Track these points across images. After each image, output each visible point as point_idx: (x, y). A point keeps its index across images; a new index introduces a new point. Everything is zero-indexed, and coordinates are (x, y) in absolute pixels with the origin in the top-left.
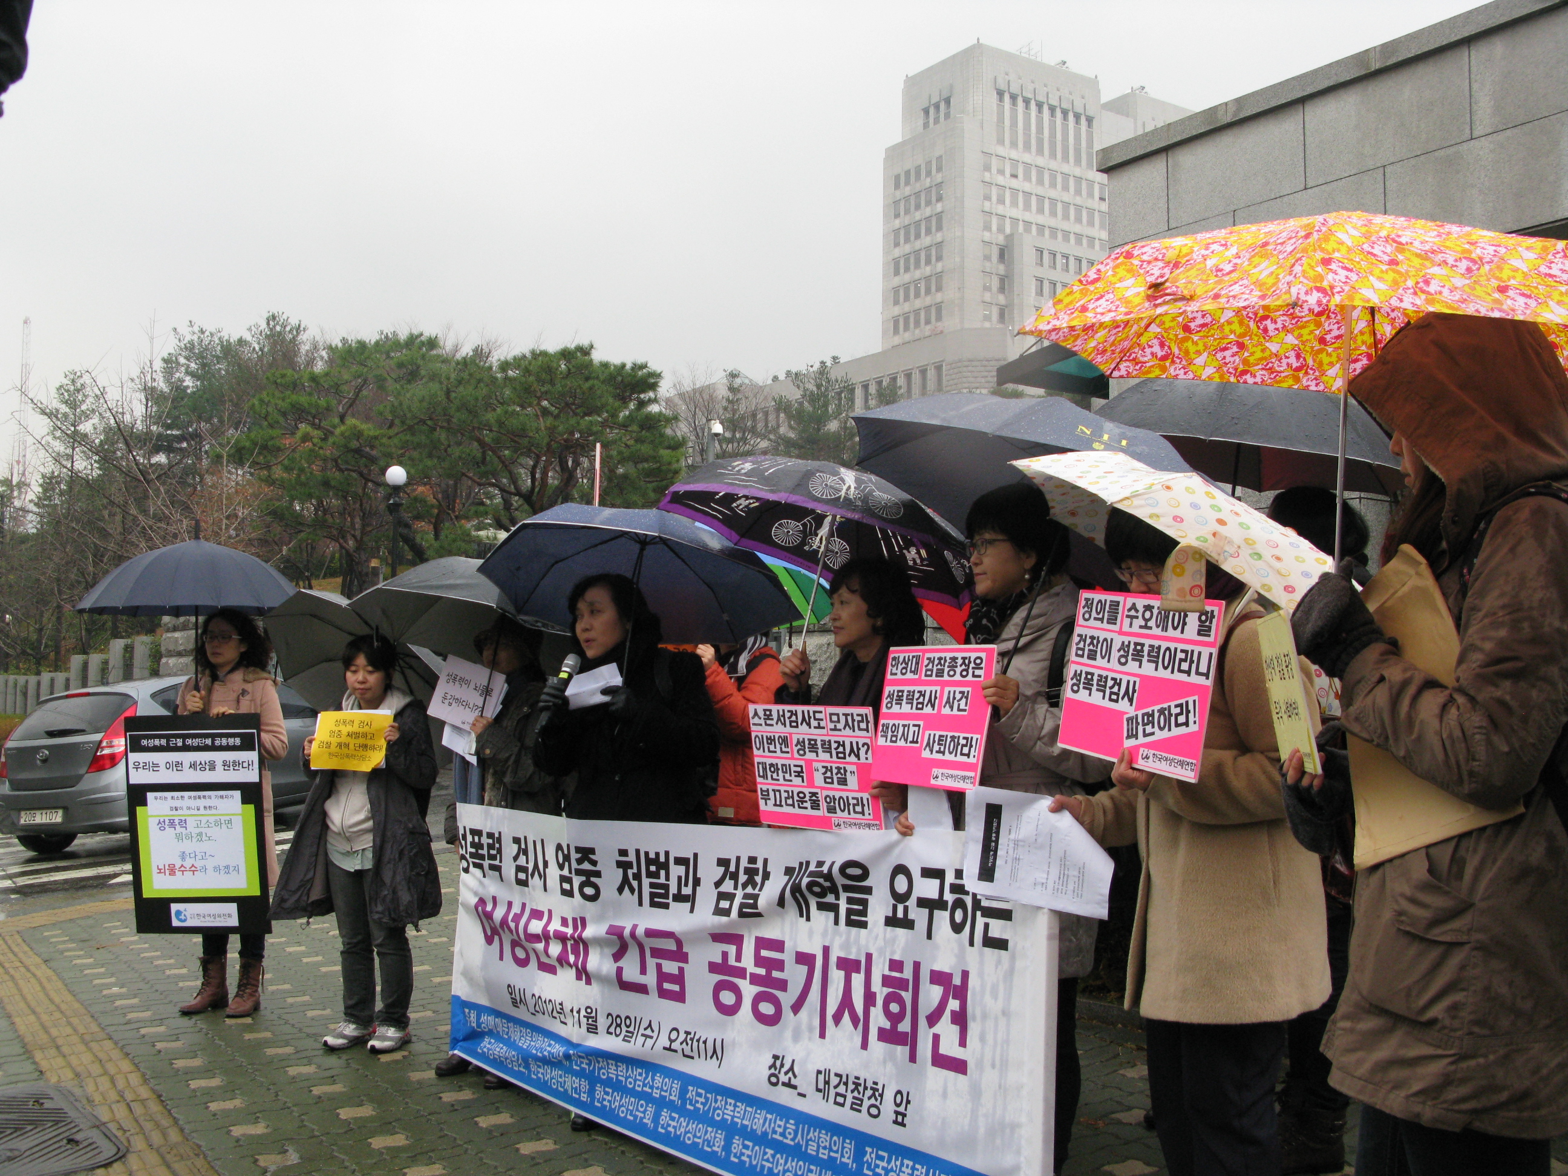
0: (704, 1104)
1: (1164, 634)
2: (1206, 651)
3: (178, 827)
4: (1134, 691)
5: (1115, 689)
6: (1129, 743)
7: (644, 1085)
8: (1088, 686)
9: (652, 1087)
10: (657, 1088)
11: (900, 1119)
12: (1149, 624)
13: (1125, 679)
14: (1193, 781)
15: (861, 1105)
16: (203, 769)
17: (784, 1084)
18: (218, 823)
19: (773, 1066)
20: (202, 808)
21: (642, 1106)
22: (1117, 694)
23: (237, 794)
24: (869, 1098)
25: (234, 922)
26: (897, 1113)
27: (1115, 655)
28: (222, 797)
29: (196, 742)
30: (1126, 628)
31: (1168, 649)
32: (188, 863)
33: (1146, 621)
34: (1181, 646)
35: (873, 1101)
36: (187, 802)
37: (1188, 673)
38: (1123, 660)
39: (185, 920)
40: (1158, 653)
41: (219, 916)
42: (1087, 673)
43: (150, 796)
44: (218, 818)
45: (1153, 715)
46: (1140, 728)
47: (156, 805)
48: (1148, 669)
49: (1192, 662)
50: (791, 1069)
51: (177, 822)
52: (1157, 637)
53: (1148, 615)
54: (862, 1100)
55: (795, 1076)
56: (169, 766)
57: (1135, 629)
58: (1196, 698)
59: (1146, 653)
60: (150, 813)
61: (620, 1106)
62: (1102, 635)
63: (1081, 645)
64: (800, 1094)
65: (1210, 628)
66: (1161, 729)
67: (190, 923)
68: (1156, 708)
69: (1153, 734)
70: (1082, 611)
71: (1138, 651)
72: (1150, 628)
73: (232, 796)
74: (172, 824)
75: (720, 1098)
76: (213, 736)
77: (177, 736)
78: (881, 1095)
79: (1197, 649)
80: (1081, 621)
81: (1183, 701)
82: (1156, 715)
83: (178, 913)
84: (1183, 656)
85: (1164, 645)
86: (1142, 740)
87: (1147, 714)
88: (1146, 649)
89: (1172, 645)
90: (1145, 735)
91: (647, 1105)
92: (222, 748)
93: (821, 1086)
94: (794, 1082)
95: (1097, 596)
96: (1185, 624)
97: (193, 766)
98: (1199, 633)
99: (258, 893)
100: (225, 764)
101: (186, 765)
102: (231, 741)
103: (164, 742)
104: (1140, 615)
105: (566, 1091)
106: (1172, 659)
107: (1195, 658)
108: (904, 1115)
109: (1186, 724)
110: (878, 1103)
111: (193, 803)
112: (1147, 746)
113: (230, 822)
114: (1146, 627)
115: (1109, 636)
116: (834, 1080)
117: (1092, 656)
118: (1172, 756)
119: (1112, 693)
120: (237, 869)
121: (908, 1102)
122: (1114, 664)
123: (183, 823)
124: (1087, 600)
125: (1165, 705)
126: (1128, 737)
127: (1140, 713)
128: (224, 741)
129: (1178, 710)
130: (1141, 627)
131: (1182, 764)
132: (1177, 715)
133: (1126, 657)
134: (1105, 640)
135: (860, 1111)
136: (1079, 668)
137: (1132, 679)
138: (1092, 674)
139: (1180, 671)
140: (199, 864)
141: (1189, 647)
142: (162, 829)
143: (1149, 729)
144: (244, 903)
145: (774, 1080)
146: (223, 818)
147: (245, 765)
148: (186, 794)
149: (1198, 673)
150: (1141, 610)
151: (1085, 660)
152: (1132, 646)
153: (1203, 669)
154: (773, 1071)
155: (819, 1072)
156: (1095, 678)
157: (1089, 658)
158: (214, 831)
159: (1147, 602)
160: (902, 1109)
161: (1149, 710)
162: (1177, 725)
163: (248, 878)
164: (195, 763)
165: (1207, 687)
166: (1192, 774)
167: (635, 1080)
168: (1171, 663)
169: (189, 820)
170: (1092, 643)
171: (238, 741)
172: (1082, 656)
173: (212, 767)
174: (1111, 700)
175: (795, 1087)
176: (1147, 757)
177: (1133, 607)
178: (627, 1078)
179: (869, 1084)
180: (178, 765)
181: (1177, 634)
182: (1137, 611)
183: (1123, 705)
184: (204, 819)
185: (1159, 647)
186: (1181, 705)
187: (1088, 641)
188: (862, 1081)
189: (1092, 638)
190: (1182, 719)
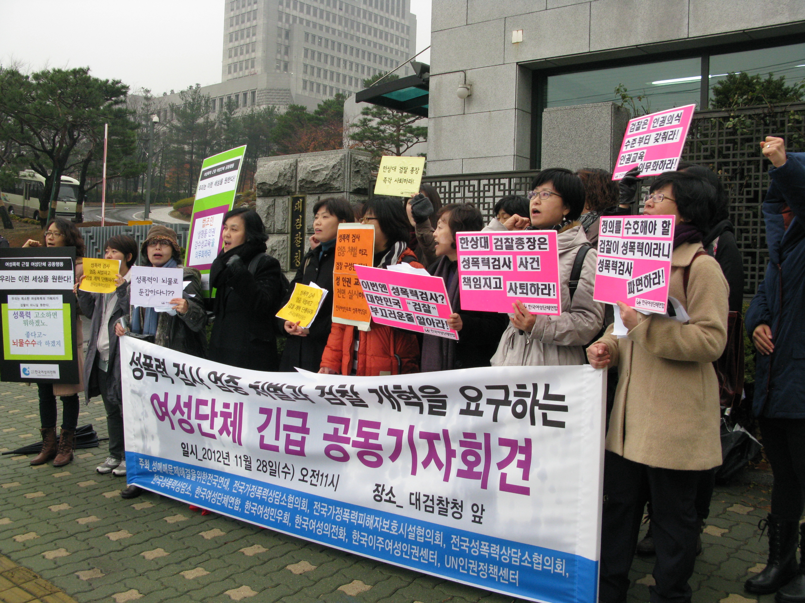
0: (327, 512)
1: (645, 236)
2: (667, 243)
3: (25, 317)
4: (631, 268)
5: (621, 268)
6: (630, 296)
7: (281, 501)
8: (607, 267)
9: (287, 502)
10: (291, 503)
11: (477, 519)
12: (637, 231)
13: (626, 262)
14: (664, 313)
15: (447, 512)
16: (41, 281)
17: (386, 500)
18: (49, 315)
19: (377, 490)
20: (39, 305)
21: (280, 513)
22: (623, 270)
23: (60, 297)
24: (452, 508)
25: (57, 376)
26: (475, 516)
27: (620, 249)
28: (51, 298)
29: (37, 264)
30: (625, 235)
31: (648, 244)
32: (31, 339)
33: (635, 229)
34: (654, 242)
35: (455, 510)
36: (31, 302)
37: (658, 255)
38: (625, 252)
39: (28, 374)
40: (642, 246)
41: (48, 372)
42: (606, 261)
43: (10, 297)
44: (48, 311)
45: (641, 280)
46: (635, 287)
47: (13, 302)
48: (638, 255)
49: (660, 249)
50: (391, 492)
51: (25, 313)
52: (642, 238)
53: (636, 226)
54: (447, 510)
55: (394, 496)
56: (21, 278)
57: (630, 235)
58: (663, 268)
59: (636, 247)
60: (9, 308)
61: (263, 514)
62: (613, 240)
63: (603, 246)
64: (397, 506)
65: (668, 230)
66: (646, 287)
67: (31, 376)
68: (643, 276)
69: (642, 290)
70: (602, 228)
71: (632, 246)
72: (638, 233)
73: (57, 298)
74: (22, 315)
75: (338, 508)
76: (48, 261)
77: (26, 261)
78: (461, 507)
79: (662, 242)
80: (602, 233)
81: (656, 271)
82: (643, 279)
83: (25, 370)
84: (655, 247)
85: (645, 242)
86: (636, 294)
87: (639, 280)
88: (636, 245)
89: (649, 242)
90: (638, 291)
91: (284, 513)
92: (52, 268)
93: (414, 501)
94: (393, 499)
95: (609, 219)
96: (655, 229)
97: (35, 279)
98: (663, 234)
99: (71, 358)
100: (54, 278)
101: (31, 278)
102: (58, 264)
103: (18, 264)
104: (632, 227)
105: (223, 505)
106: (650, 249)
107: (662, 247)
108: (480, 518)
109: (659, 283)
110: (460, 511)
111: (34, 302)
112: (639, 296)
113: (56, 314)
114: (635, 233)
115: (616, 240)
116: (423, 499)
117: (609, 251)
118: (652, 301)
119: (620, 270)
120: (59, 343)
121: (483, 510)
122: (620, 255)
123: (28, 315)
124: (604, 222)
125: (648, 274)
126: (629, 293)
127: (635, 279)
128: (54, 264)
129: (654, 276)
130: (633, 233)
131: (657, 305)
132: (654, 279)
133: (626, 250)
134: (615, 242)
135: (447, 515)
136: (602, 258)
137: (630, 262)
138: (609, 261)
139: (654, 255)
140: (37, 340)
141: (658, 242)
142: (16, 318)
143: (640, 288)
144: (62, 364)
145: (378, 498)
146: (52, 312)
147: (66, 279)
148: (31, 296)
149: (663, 255)
150: (632, 224)
151: (605, 254)
152: (629, 244)
153: (666, 253)
154: (376, 493)
155: (411, 494)
156: (611, 263)
157: (607, 252)
158: (46, 320)
159: (635, 220)
160: (479, 514)
161: (639, 277)
162: (654, 284)
163: (65, 349)
164: (36, 277)
165: (668, 262)
166: (663, 310)
167: (274, 498)
168: (650, 251)
169: (32, 312)
170: (608, 244)
171: (62, 264)
172: (603, 252)
173: (46, 279)
174: (619, 274)
175: (394, 502)
176: (640, 303)
177: (628, 223)
178: (268, 497)
179: (450, 500)
180: (26, 278)
181: (651, 235)
182: (630, 225)
183: (626, 276)
184: (40, 312)
185: (643, 243)
186: (655, 273)
187: (606, 243)
188: (444, 499)
189: (608, 242)
190: (656, 281)
